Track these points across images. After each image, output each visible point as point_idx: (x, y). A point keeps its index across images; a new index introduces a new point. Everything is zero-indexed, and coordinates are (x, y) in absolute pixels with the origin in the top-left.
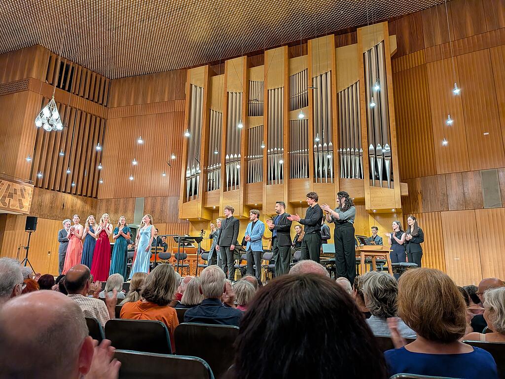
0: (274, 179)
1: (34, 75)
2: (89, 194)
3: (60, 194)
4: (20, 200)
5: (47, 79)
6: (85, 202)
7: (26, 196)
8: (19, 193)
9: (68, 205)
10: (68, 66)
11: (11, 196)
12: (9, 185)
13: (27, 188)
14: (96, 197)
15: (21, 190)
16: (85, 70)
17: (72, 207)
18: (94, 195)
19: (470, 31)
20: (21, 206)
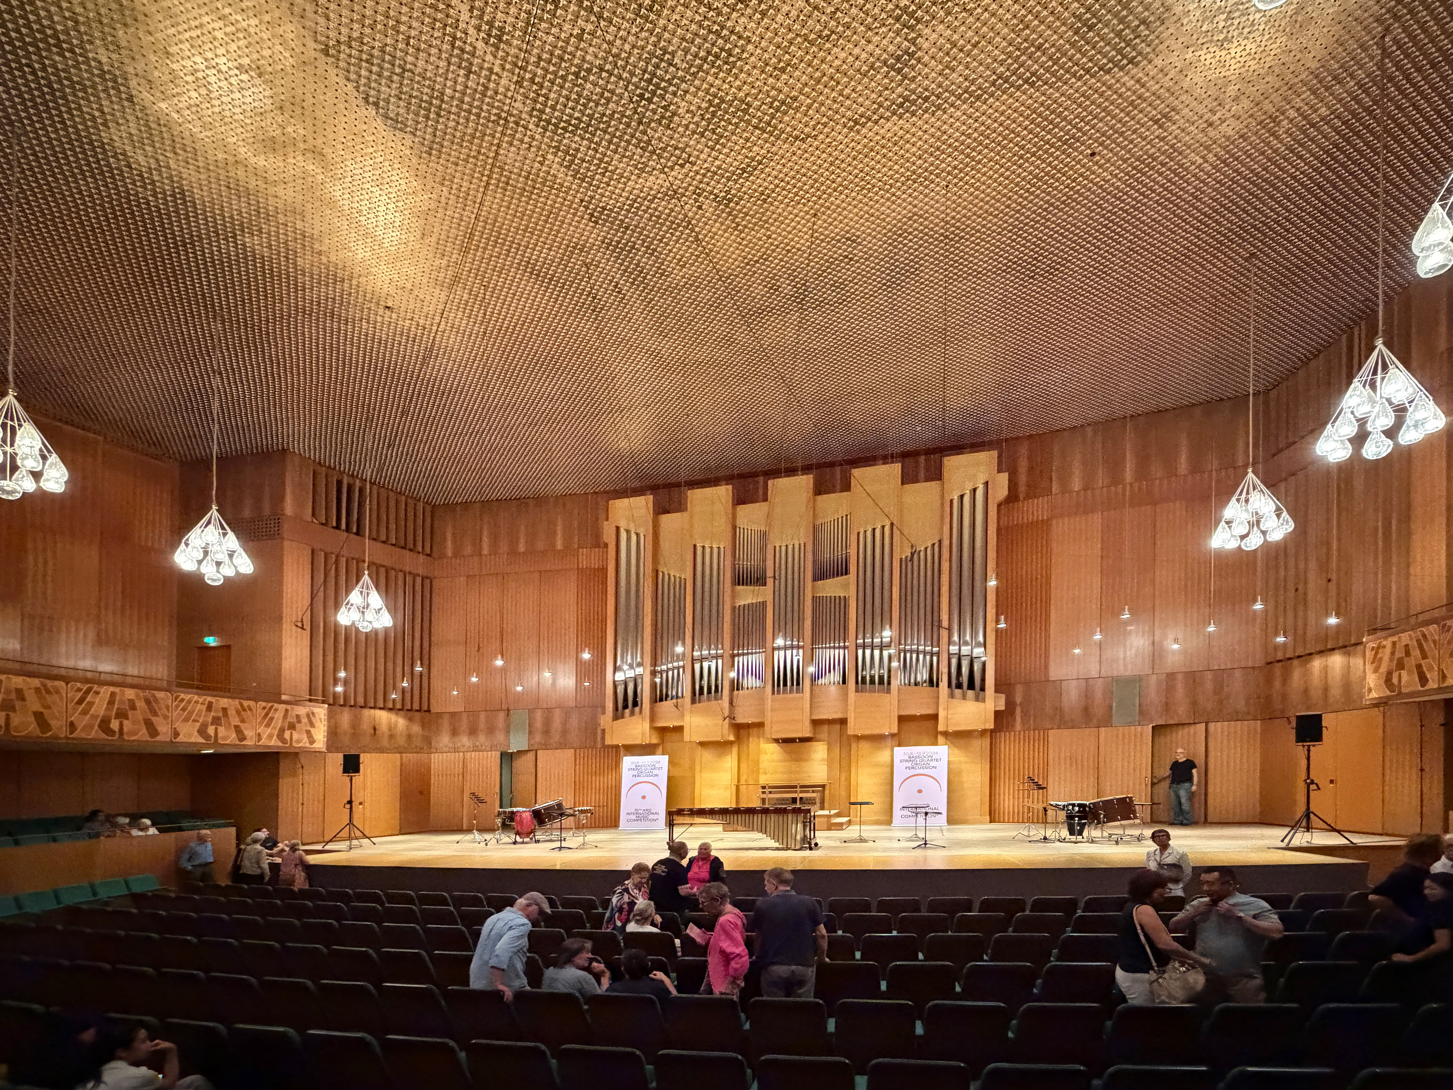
0: (785, 684)
1: (289, 507)
2: (416, 706)
3: (367, 712)
4: (308, 732)
5: (313, 515)
6: (411, 719)
7: (317, 723)
8: (305, 720)
9: (384, 728)
10: (350, 488)
11: (292, 727)
12: (287, 710)
13: (316, 710)
14: (429, 711)
15: (308, 715)
16: (383, 492)
17: (390, 730)
18: (425, 708)
19: (1128, 475)
20: (312, 741)
